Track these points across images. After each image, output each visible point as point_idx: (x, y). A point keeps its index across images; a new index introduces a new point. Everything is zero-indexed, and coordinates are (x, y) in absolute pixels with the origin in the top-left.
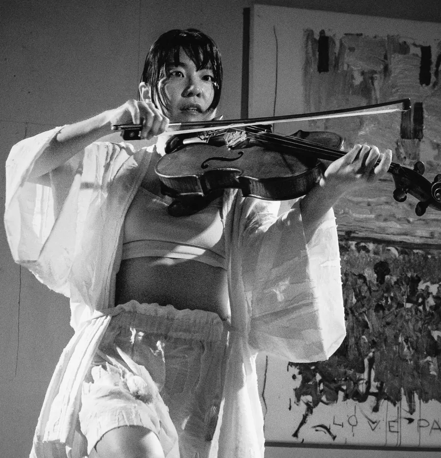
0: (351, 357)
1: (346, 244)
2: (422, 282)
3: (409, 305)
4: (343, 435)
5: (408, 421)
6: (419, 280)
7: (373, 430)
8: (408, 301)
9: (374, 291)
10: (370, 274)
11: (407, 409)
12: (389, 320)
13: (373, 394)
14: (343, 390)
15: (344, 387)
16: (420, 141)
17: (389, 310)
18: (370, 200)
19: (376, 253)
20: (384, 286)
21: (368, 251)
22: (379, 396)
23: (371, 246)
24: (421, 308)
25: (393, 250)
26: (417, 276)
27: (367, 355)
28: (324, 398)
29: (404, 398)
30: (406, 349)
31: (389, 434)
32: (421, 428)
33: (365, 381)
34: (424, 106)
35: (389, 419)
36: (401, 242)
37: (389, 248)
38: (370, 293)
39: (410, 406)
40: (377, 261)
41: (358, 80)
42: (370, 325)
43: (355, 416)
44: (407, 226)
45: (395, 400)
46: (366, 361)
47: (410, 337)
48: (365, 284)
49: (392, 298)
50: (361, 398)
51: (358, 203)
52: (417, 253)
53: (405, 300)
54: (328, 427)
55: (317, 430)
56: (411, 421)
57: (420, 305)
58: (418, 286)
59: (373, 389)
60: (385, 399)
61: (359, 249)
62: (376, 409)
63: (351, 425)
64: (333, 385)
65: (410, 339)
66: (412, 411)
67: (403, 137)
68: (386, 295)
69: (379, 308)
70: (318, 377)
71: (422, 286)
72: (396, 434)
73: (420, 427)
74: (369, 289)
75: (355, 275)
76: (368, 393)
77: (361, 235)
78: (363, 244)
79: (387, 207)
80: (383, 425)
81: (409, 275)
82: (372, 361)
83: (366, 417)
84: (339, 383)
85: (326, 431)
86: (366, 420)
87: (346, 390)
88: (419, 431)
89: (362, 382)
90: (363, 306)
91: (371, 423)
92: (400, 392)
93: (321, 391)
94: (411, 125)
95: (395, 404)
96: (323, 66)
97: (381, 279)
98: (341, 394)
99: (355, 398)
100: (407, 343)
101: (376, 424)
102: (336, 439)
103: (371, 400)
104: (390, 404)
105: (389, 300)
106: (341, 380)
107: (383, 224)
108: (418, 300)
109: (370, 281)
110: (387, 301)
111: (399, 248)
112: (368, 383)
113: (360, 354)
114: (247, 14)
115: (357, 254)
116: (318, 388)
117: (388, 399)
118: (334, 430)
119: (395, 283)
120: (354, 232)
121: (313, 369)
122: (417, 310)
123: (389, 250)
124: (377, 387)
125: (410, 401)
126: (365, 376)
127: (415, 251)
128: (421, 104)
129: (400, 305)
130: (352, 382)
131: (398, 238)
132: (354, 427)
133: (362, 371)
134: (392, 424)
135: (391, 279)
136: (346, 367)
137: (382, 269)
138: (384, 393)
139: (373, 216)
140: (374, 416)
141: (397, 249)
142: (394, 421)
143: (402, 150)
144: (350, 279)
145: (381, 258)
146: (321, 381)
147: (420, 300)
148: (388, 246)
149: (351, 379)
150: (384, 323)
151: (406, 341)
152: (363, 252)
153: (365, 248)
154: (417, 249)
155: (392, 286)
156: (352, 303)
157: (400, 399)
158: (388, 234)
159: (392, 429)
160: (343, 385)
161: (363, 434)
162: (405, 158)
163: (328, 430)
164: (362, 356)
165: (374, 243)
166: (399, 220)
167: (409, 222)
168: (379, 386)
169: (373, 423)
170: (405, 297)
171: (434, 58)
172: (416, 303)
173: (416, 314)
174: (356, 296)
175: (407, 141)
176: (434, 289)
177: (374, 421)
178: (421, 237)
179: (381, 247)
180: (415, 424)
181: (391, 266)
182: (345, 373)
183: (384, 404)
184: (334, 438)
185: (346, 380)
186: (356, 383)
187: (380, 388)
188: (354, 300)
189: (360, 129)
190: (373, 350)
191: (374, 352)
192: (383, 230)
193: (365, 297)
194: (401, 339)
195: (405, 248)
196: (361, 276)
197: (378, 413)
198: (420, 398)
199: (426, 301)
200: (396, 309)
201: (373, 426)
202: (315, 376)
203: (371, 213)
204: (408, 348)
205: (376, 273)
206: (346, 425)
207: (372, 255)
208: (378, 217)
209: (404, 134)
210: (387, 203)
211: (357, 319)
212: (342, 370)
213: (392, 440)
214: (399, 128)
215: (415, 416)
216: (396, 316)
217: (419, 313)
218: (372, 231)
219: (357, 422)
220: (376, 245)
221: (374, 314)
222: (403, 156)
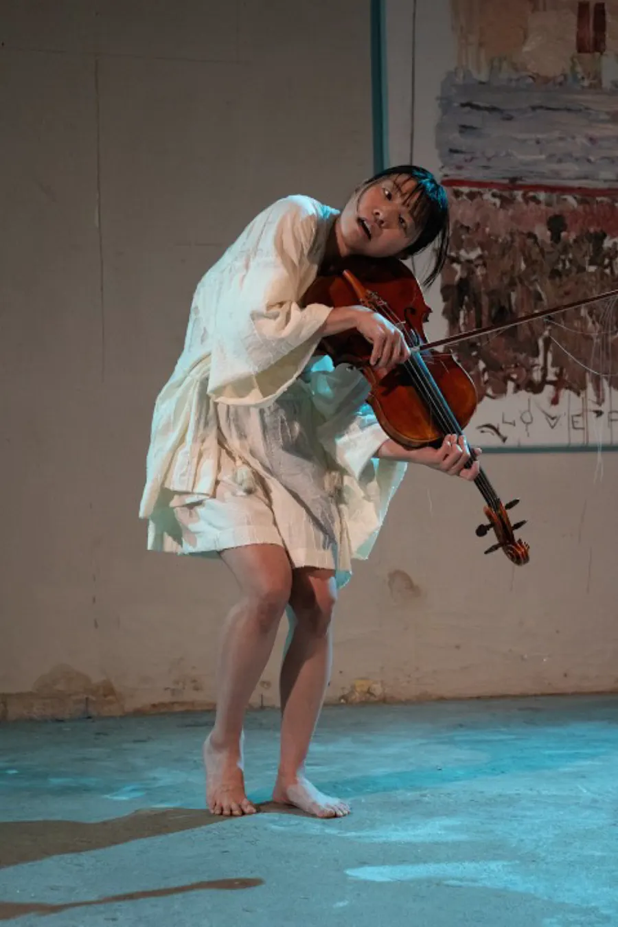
0: (521, 337)
1: (511, 195)
2: (608, 237)
3: (592, 269)
4: (515, 436)
5: (595, 415)
6: (604, 236)
7: (552, 427)
8: (591, 263)
9: (549, 253)
10: (542, 232)
11: (595, 399)
12: (567, 288)
13: (551, 383)
14: (512, 380)
15: (515, 376)
16: (602, 54)
17: (567, 276)
18: (540, 136)
19: (549, 204)
20: (559, 246)
21: (538, 202)
22: (558, 385)
23: (542, 196)
24: (608, 271)
25: (571, 200)
26: (602, 231)
27: (541, 334)
28: (489, 391)
29: (590, 387)
30: (590, 324)
31: (572, 431)
32: (613, 423)
33: (540, 367)
34: (606, 7)
35: (573, 413)
36: (580, 188)
37: (565, 197)
38: (543, 256)
39: (598, 396)
40: (551, 215)
42: (544, 296)
43: (529, 411)
44: (587, 168)
45: (579, 388)
46: (541, 343)
47: (595, 309)
48: (536, 245)
49: (570, 261)
50: (536, 388)
51: (524, 141)
52: (602, 202)
53: (587, 262)
54: (496, 426)
55: (482, 432)
56: (599, 413)
57: (606, 267)
58: (602, 243)
59: (551, 377)
60: (566, 388)
61: (527, 199)
62: (555, 401)
63: (524, 422)
64: (501, 374)
65: (595, 311)
66: (600, 401)
67: (579, 51)
68: (563, 257)
69: (555, 274)
70: (482, 365)
71: (608, 243)
72: (581, 431)
73: (612, 420)
74: (542, 251)
75: (522, 233)
76: (544, 382)
77: (529, 181)
78: (531, 194)
79: (561, 144)
80: (564, 421)
81: (592, 230)
82: (547, 342)
83: (544, 412)
84: (508, 371)
85: (492, 431)
86: (544, 416)
87: (518, 379)
88: (610, 427)
89: (536, 368)
90: (534, 273)
91: (549, 419)
92: (584, 378)
93: (486, 383)
94: (590, 33)
95: (579, 394)
97: (556, 238)
98: (511, 385)
99: (529, 389)
100: (591, 316)
101: (555, 420)
102: (507, 441)
103: (549, 390)
104: (573, 395)
105: (567, 264)
106: (511, 368)
107: (556, 167)
108: (603, 261)
109: (543, 241)
110: (564, 264)
111: (578, 196)
112: (545, 369)
113: (533, 333)
115: (525, 207)
116: (482, 379)
117: (570, 388)
118: (503, 430)
119: (575, 241)
120: (521, 179)
121: (474, 356)
122: (603, 275)
123: (565, 200)
124: (556, 375)
125: (598, 388)
126: (540, 360)
127: (599, 199)
128: (602, 5)
129: (582, 269)
130: (524, 370)
131: (576, 184)
132: (529, 426)
133: (536, 355)
134: (576, 419)
135: (568, 236)
136: (515, 350)
137: (556, 224)
138: (565, 381)
139: (543, 157)
140: (553, 410)
141: (575, 198)
142: (578, 416)
143: (579, 69)
144: (517, 239)
145: (555, 210)
146: (485, 370)
147: (607, 261)
148: (564, 195)
149: (523, 366)
150: (561, 292)
151: (591, 314)
152: (532, 204)
153: (534, 199)
154: (599, 196)
155: (571, 246)
156: (520, 269)
157: (584, 388)
158: (564, 179)
159: (577, 425)
160: (513, 373)
161: (541, 434)
162: (583, 78)
163: (497, 431)
164: (534, 336)
165: (546, 191)
166: (577, 159)
167: (589, 161)
168: (558, 371)
169: (553, 419)
170: (587, 258)
172: (601, 265)
173: (602, 278)
174: (526, 261)
175: (587, 56)
177: (553, 415)
178: (605, 181)
179: (554, 196)
180: (604, 417)
181: (568, 222)
182: (515, 358)
183: (565, 394)
184: (504, 440)
185: (516, 366)
186: (529, 370)
187: (559, 375)
188: (523, 266)
189: (524, 43)
190: (549, 327)
191: (550, 330)
192: (557, 174)
193: (536, 261)
194: (584, 312)
195: (586, 195)
196: (531, 235)
197: (557, 406)
198: (610, 385)
199: (614, 262)
200: (577, 273)
201: (553, 422)
202: (477, 363)
203: (541, 154)
204: (594, 323)
205: (549, 229)
206: (518, 423)
207: (543, 207)
208: (551, 156)
209: (581, 48)
210: (561, 139)
211: (528, 290)
212: (511, 354)
213: (577, 439)
214: (574, 38)
215: (604, 408)
216: (577, 283)
217: (605, 278)
218: (542, 175)
219: (532, 419)
220: (549, 194)
221: (548, 281)
222: (580, 77)
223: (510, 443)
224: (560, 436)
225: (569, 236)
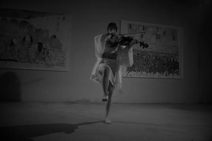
0: (134, 66)
4: (133, 76)
10: (137, 55)
16: (143, 38)
22: (138, 71)
23: (136, 51)
24: (143, 59)
25: (139, 52)
29: (141, 72)
41: (135, 30)
42: (136, 62)
43: (134, 74)
50: (135, 71)
52: (143, 52)
55: (129, 75)
56: (142, 74)
59: (137, 70)
61: (135, 52)
62: (137, 73)
65: (142, 64)
69: (138, 59)
71: (143, 57)
74: (136, 57)
79: (139, 47)
81: (142, 55)
82: (137, 66)
90: (136, 59)
92: (140, 70)
94: (142, 36)
96: (130, 28)
97: (138, 56)
98: (133, 71)
103: (137, 71)
114: (120, 21)
116: (130, 70)
120: (134, 49)
121: (129, 68)
129: (140, 59)
131: (140, 50)
137: (138, 54)
139: (137, 47)
142: (139, 74)
150: (138, 61)
160: (133, 69)
161: (136, 76)
163: (131, 75)
171: (145, 27)
176: (145, 57)
178: (143, 50)
180: (142, 75)
183: (138, 72)
186: (135, 69)
187: (138, 70)
188: (134, 58)
189: (135, 36)
192: (138, 49)
194: (140, 64)
195: (141, 52)
196: (135, 55)
198: (143, 71)
209: (141, 37)
213: (139, 77)
223: (132, 77)
224: (137, 76)
225: (139, 56)
